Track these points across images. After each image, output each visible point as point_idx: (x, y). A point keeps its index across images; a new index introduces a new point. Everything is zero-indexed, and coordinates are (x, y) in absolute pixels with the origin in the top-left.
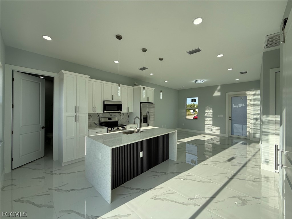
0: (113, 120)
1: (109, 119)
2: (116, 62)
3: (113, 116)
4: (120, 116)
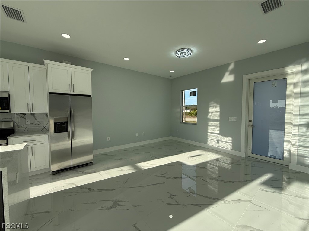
4: (25, 119)
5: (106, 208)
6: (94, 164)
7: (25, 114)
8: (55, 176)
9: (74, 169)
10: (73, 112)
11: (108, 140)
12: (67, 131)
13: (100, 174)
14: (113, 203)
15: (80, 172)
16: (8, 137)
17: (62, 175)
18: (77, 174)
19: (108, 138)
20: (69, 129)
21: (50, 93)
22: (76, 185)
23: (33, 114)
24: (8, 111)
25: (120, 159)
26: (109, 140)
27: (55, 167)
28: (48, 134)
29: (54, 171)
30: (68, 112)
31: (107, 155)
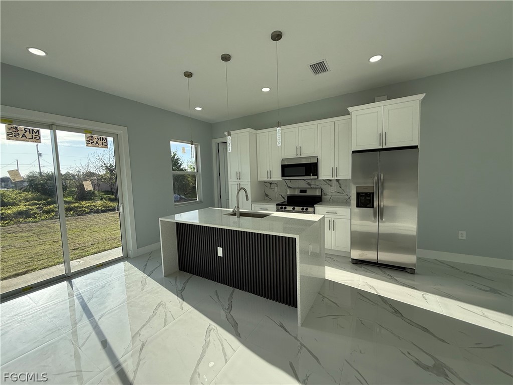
0: (309, 193)
1: (301, 191)
2: (266, 90)
3: (312, 186)
4: (331, 186)
5: (416, 360)
6: (417, 274)
7: (331, 180)
8: (354, 266)
9: (381, 268)
10: (382, 177)
11: (460, 238)
12: (373, 207)
13: (424, 297)
14: (434, 364)
15: (388, 275)
16: (315, 206)
17: (363, 269)
18: (384, 278)
19: (460, 232)
20: (376, 204)
21: (354, 152)
22: (377, 292)
23: (338, 180)
24: (316, 177)
25: (488, 289)
26: (464, 238)
27: (356, 254)
28: (350, 207)
29: (354, 259)
30: (376, 178)
31: (453, 267)
